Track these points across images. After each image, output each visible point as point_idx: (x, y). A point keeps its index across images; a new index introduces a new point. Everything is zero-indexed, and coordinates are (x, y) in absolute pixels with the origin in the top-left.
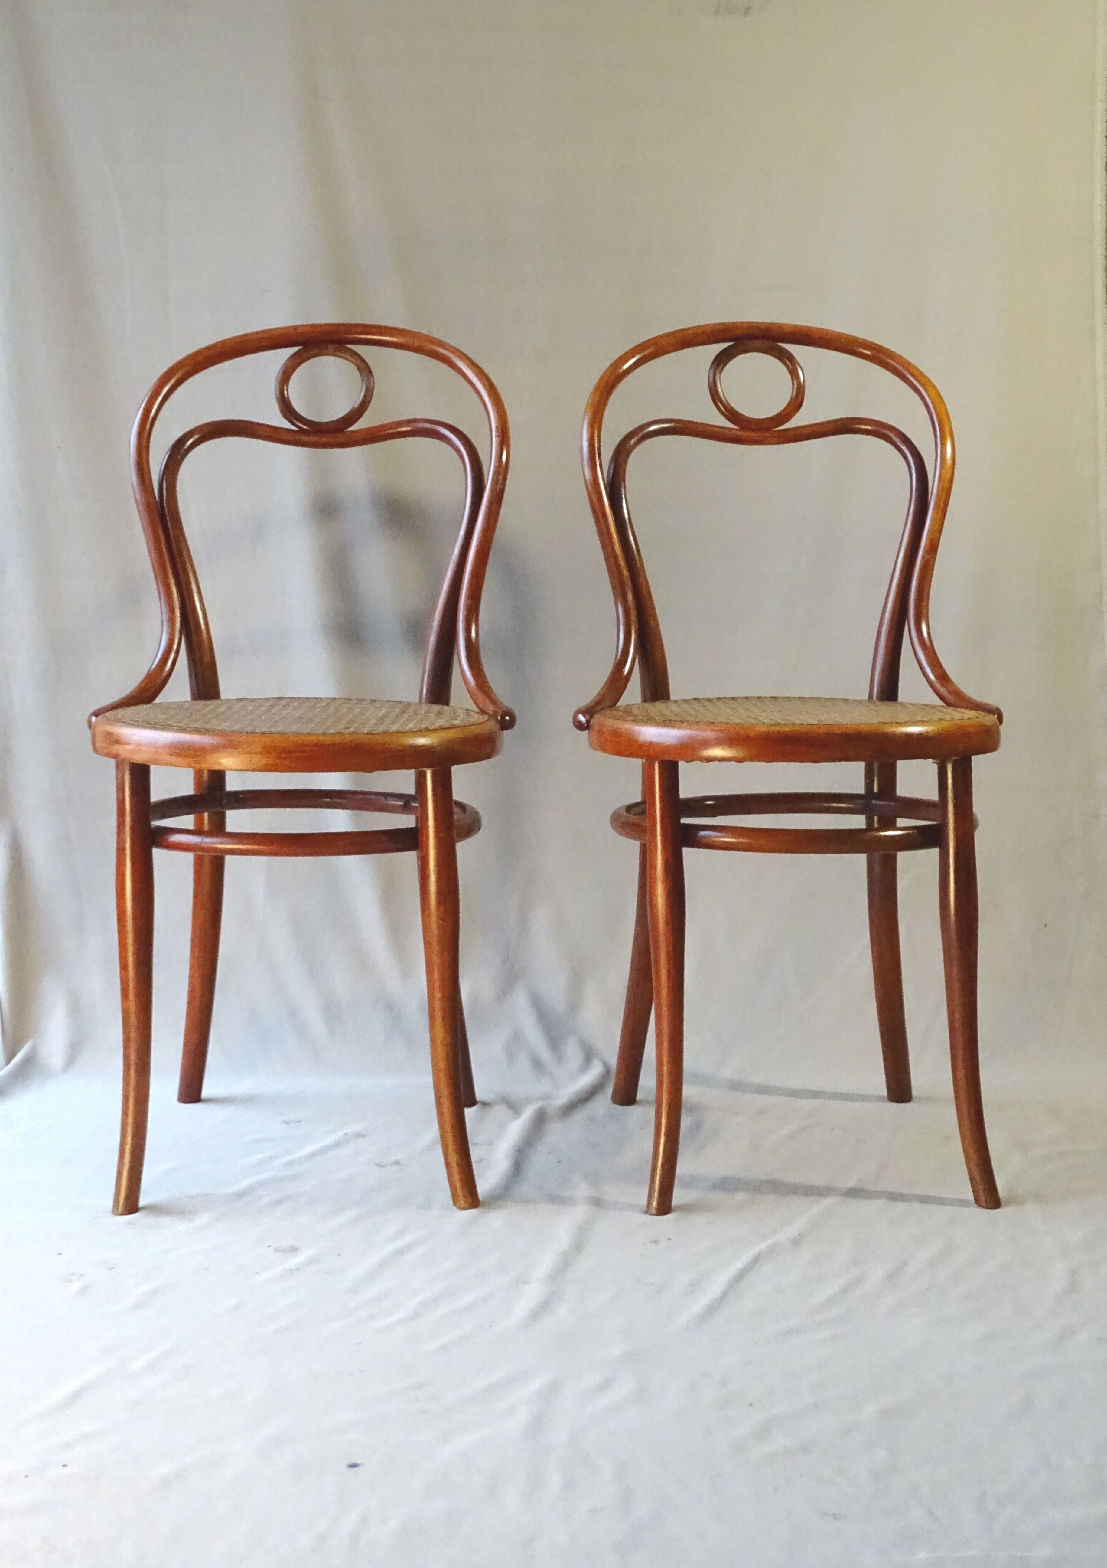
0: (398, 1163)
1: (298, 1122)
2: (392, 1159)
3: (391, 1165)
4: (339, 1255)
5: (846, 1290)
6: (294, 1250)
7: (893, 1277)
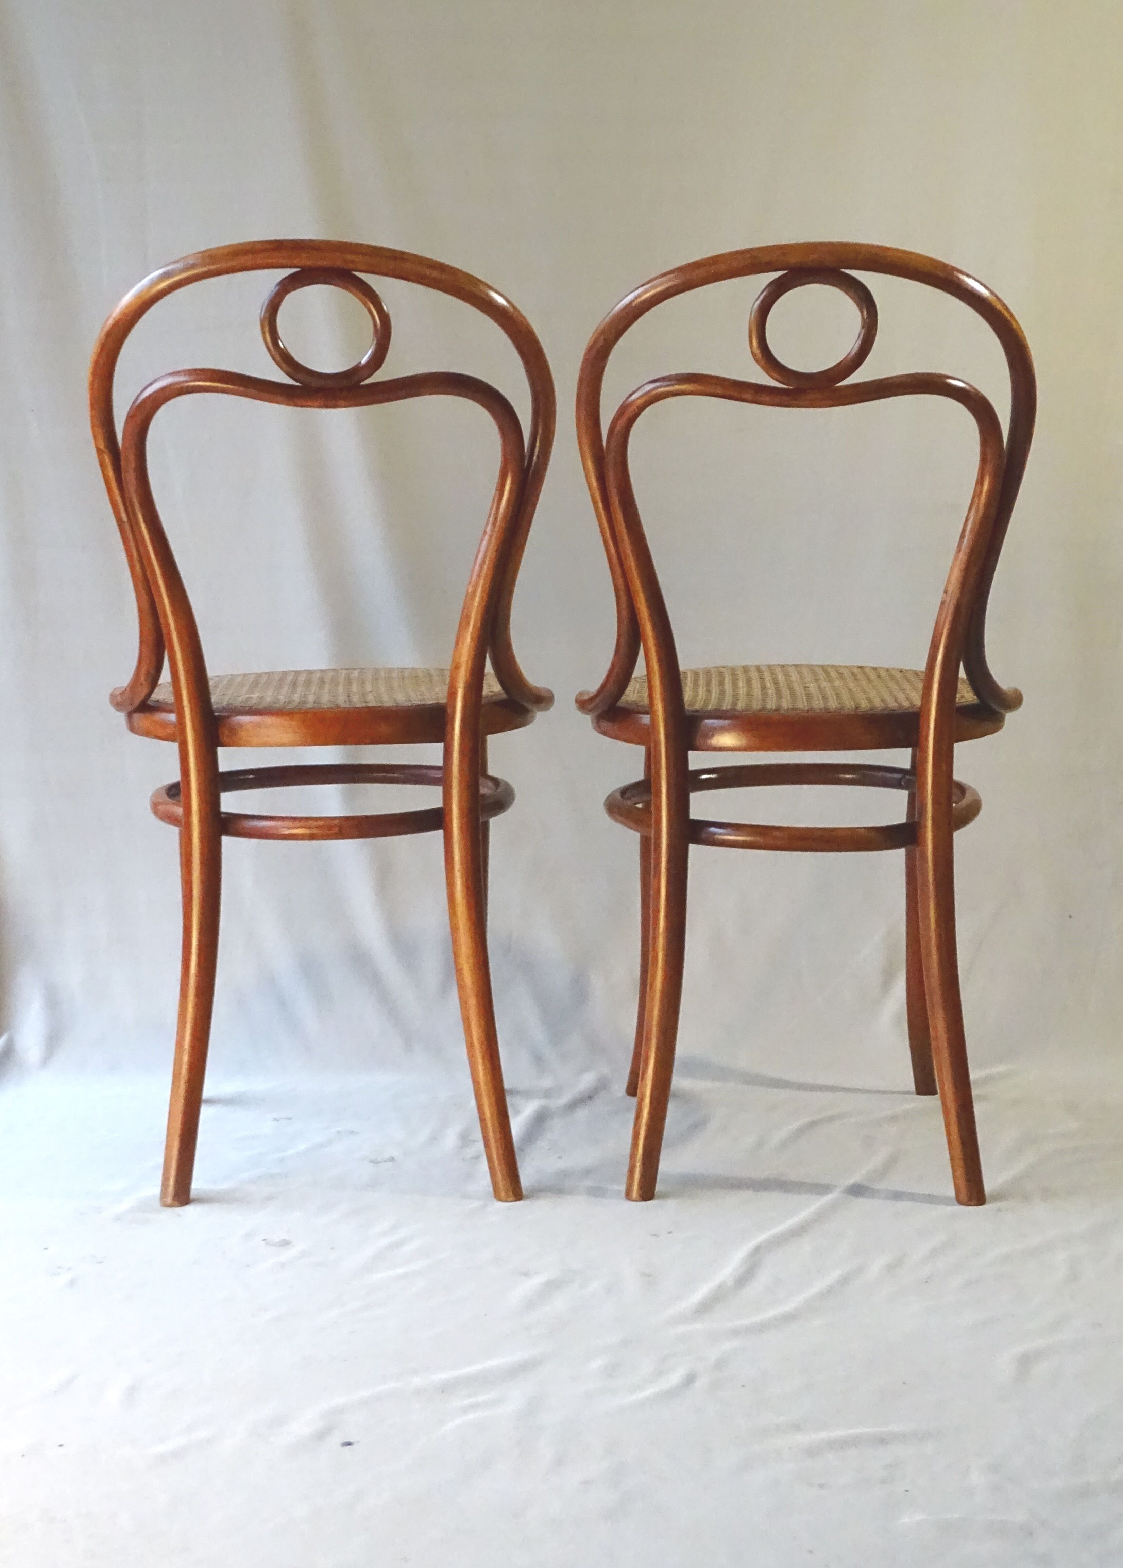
0: (392, 1159)
1: (290, 1119)
2: (387, 1156)
3: (385, 1161)
4: (332, 1248)
5: (845, 1280)
6: (285, 1243)
7: (892, 1268)
